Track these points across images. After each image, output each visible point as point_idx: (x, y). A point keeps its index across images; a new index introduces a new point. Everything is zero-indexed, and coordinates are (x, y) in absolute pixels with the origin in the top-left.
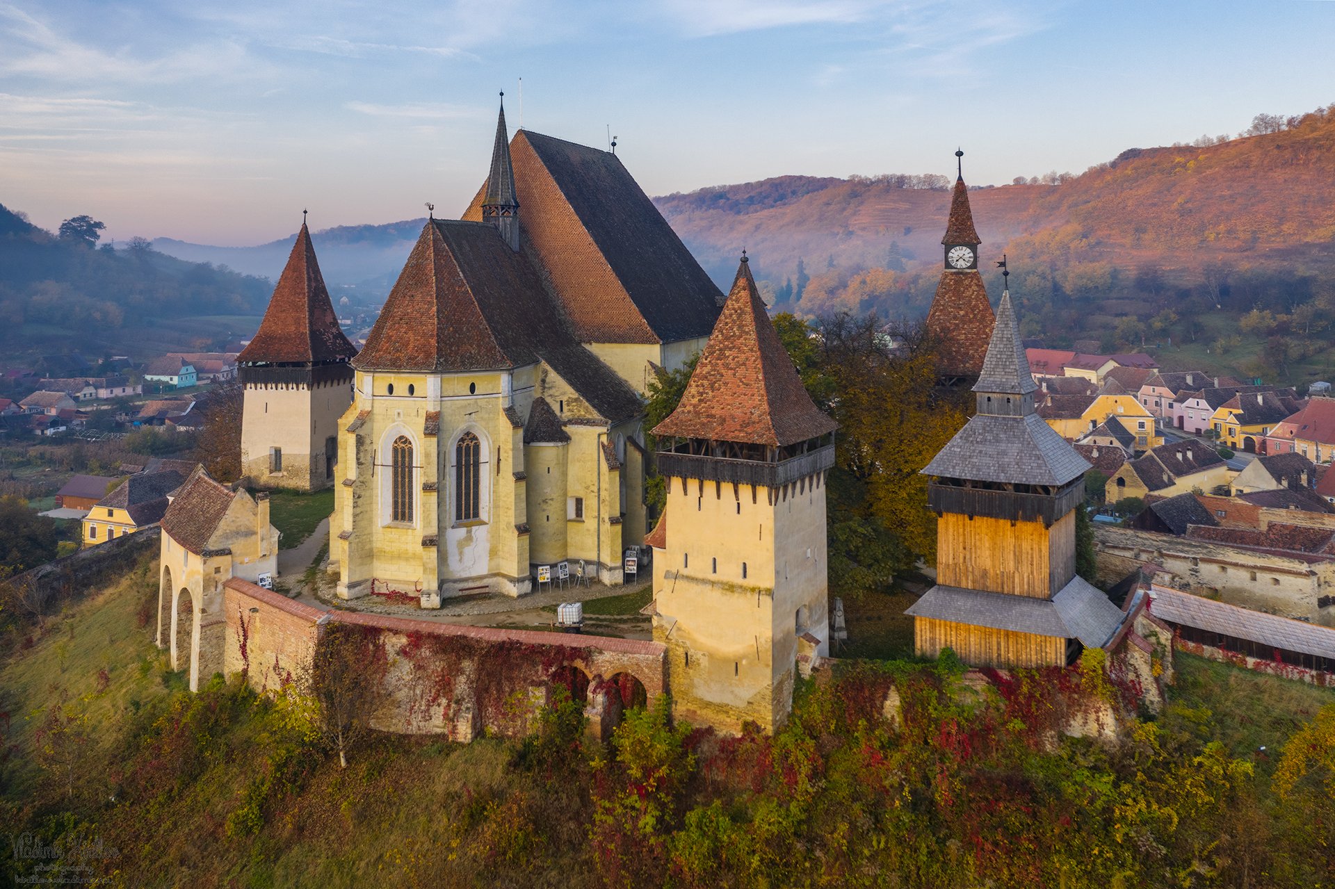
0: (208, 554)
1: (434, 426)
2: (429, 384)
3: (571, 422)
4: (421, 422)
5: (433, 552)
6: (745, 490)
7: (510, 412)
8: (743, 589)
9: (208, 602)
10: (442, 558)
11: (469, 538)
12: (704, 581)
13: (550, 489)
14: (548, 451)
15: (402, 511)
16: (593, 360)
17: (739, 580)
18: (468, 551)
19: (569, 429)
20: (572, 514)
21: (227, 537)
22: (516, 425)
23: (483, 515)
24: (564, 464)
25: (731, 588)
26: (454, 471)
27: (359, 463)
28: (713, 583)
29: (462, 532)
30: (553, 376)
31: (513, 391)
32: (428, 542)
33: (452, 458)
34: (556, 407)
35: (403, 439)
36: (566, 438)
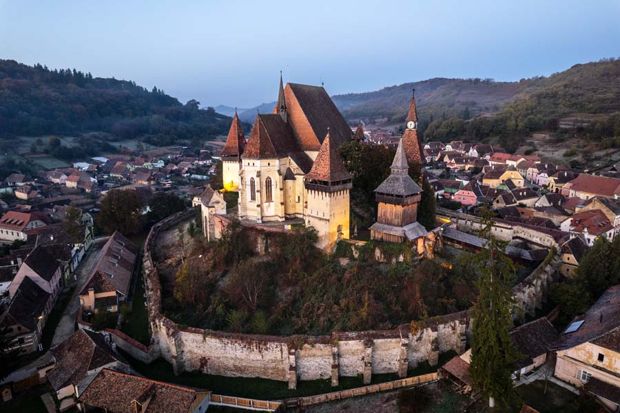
0: (209, 207)
1: (259, 174)
2: (258, 162)
3: (296, 174)
4: (256, 174)
5: (259, 208)
6: (324, 193)
7: (279, 171)
8: (323, 219)
9: (210, 219)
10: (262, 211)
11: (269, 205)
12: (316, 217)
13: (290, 193)
14: (289, 182)
15: (253, 198)
16: (307, 156)
17: (323, 217)
18: (269, 209)
19: (295, 176)
20: (297, 200)
21: (213, 203)
22: (280, 174)
23: (273, 199)
24: (294, 186)
25: (320, 219)
26: (265, 187)
27: (242, 184)
28: (317, 218)
29: (267, 204)
30: (292, 161)
31: (280, 165)
32: (258, 206)
33: (264, 184)
34: (293, 170)
35: (252, 178)
36: (294, 179)
